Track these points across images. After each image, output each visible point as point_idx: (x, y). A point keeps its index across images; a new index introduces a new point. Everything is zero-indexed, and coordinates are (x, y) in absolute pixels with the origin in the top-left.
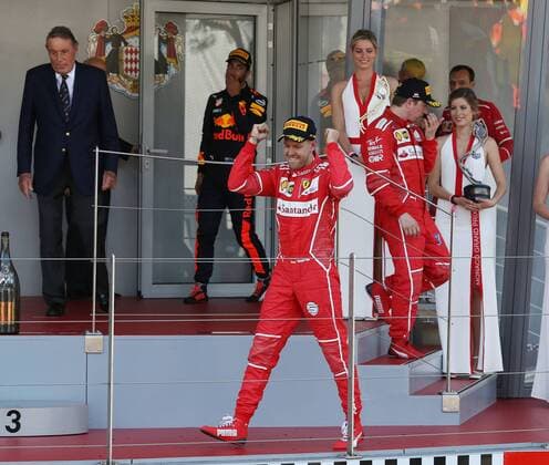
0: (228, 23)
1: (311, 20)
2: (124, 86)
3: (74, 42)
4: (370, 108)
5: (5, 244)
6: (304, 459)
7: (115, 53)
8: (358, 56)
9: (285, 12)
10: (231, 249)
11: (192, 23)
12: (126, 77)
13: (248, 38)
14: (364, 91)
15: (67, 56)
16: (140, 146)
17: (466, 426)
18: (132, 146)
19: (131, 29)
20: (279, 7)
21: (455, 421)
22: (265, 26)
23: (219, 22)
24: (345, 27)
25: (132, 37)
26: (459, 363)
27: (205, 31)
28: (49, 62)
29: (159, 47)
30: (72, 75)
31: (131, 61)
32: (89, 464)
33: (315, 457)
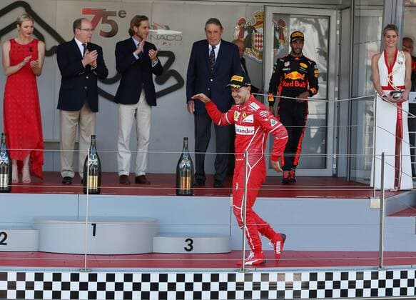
0: (313, 20)
1: (361, 19)
2: (254, 55)
3: (221, 28)
4: (394, 69)
5: (186, 144)
6: (354, 270)
7: (250, 37)
8: (388, 39)
9: (346, 13)
10: (313, 149)
11: (293, 20)
12: (255, 50)
13: (324, 28)
14: (390, 60)
15: (217, 35)
16: (263, 90)
18: (258, 89)
19: (258, 23)
20: (343, 11)
22: (335, 22)
23: (308, 19)
24: (381, 23)
25: (259, 27)
27: (300, 25)
28: (206, 38)
29: (275, 33)
30: (218, 47)
31: (259, 41)
32: (231, 270)
33: (360, 269)
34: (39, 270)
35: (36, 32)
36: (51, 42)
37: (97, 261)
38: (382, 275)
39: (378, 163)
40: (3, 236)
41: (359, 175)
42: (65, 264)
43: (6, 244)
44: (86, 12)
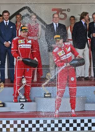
40: (22, 105)
43: (23, 109)
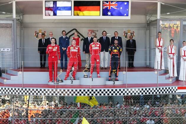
14: (160, 40)
17: (172, 83)
21: (171, 83)
26: (172, 75)
30: (117, 37)
32: (124, 88)
33: (153, 87)
34: (80, 89)
35: (78, 35)
36: (81, 38)
37: (93, 87)
38: (158, 89)
39: (157, 63)
40: (72, 82)
41: (152, 66)
42: (86, 88)
44: (89, 31)
